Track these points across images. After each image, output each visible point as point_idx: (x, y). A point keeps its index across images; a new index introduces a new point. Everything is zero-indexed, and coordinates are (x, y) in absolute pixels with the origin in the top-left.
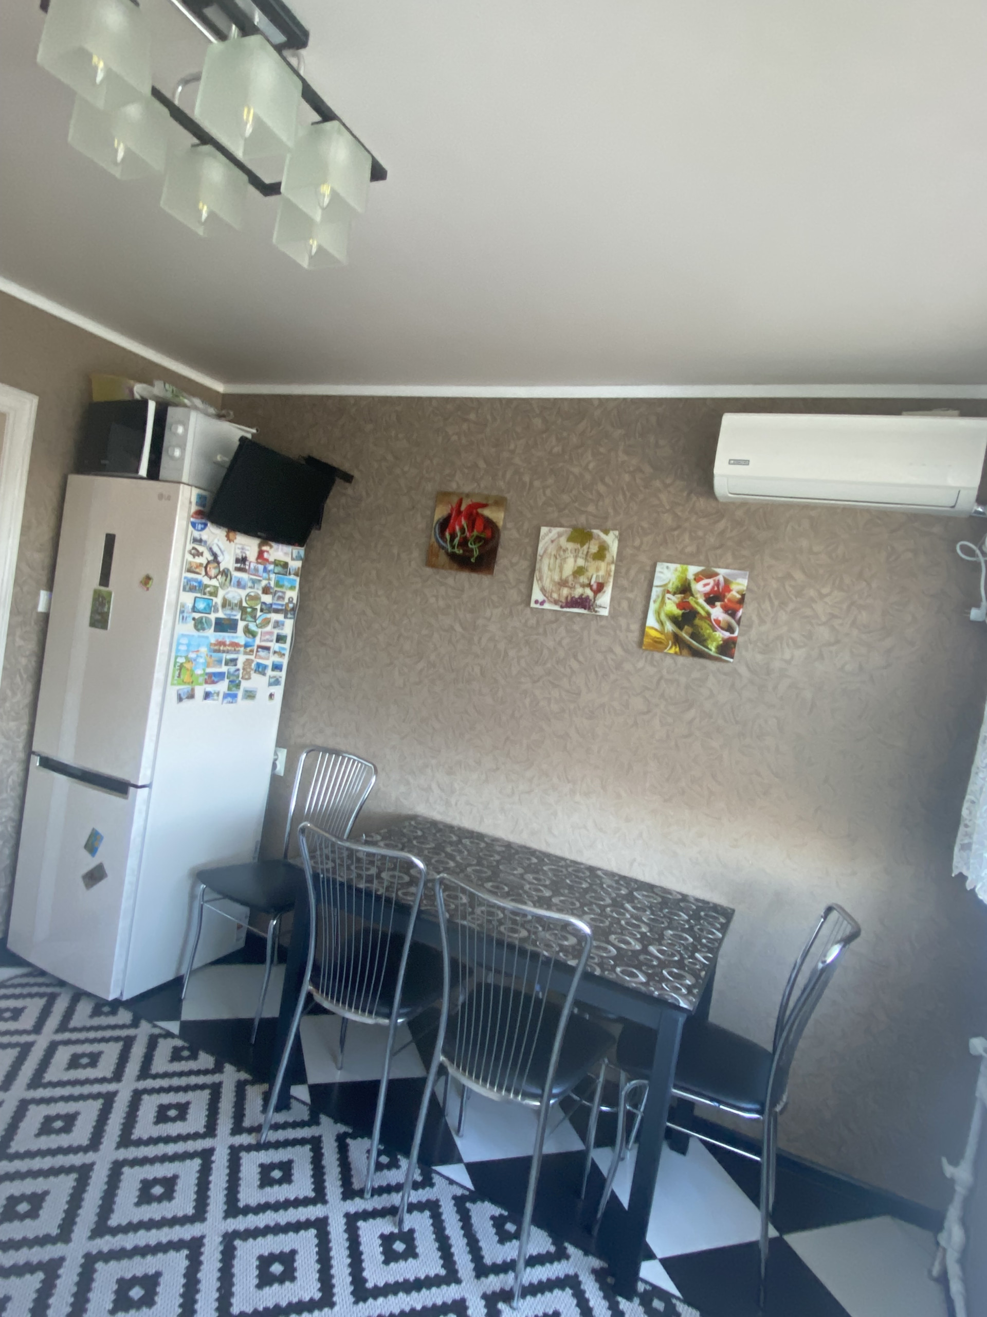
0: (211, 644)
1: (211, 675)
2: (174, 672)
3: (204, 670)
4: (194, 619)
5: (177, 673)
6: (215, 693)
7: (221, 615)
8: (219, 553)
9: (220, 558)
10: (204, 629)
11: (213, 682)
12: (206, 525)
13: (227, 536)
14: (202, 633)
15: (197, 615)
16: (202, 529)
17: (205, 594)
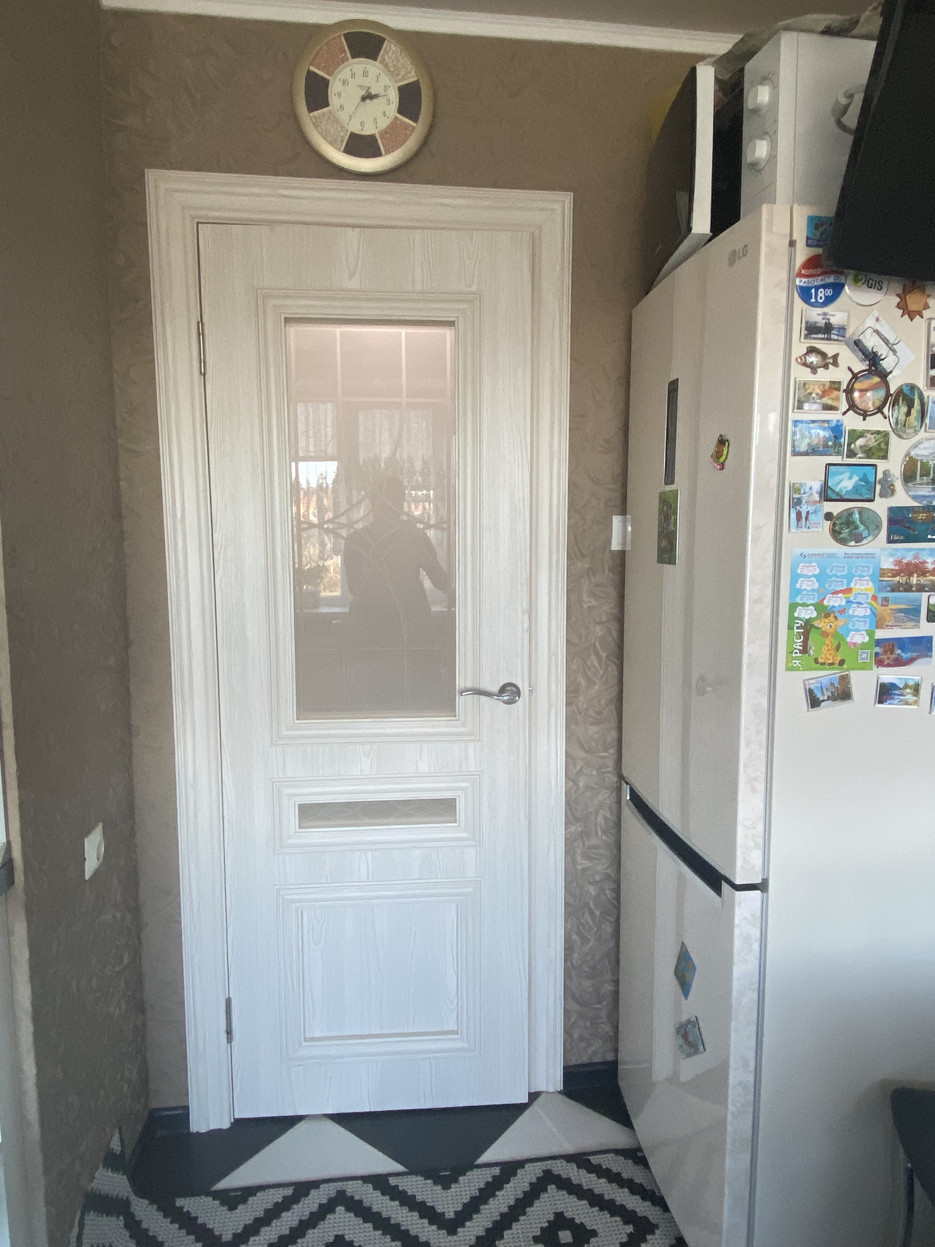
0: (883, 573)
1: (888, 645)
2: (790, 642)
3: (870, 634)
4: (828, 516)
5: (799, 641)
6: (906, 686)
7: (902, 498)
8: (882, 350)
9: (886, 364)
10: (859, 539)
11: (899, 662)
12: (838, 289)
13: (903, 306)
14: (852, 549)
15: (836, 508)
16: (829, 301)
17: (852, 454)
